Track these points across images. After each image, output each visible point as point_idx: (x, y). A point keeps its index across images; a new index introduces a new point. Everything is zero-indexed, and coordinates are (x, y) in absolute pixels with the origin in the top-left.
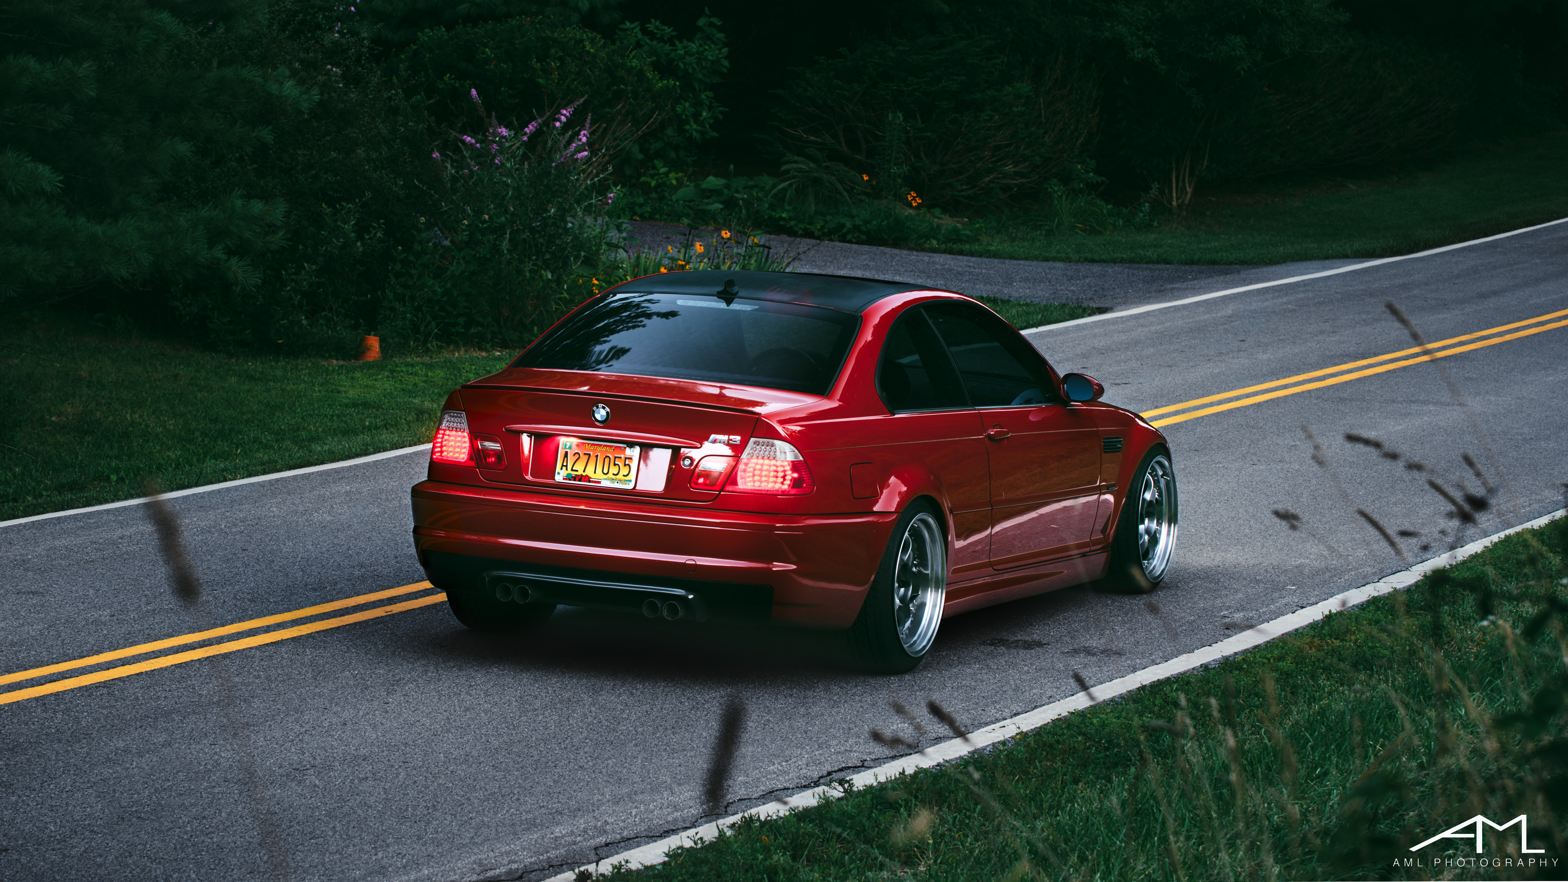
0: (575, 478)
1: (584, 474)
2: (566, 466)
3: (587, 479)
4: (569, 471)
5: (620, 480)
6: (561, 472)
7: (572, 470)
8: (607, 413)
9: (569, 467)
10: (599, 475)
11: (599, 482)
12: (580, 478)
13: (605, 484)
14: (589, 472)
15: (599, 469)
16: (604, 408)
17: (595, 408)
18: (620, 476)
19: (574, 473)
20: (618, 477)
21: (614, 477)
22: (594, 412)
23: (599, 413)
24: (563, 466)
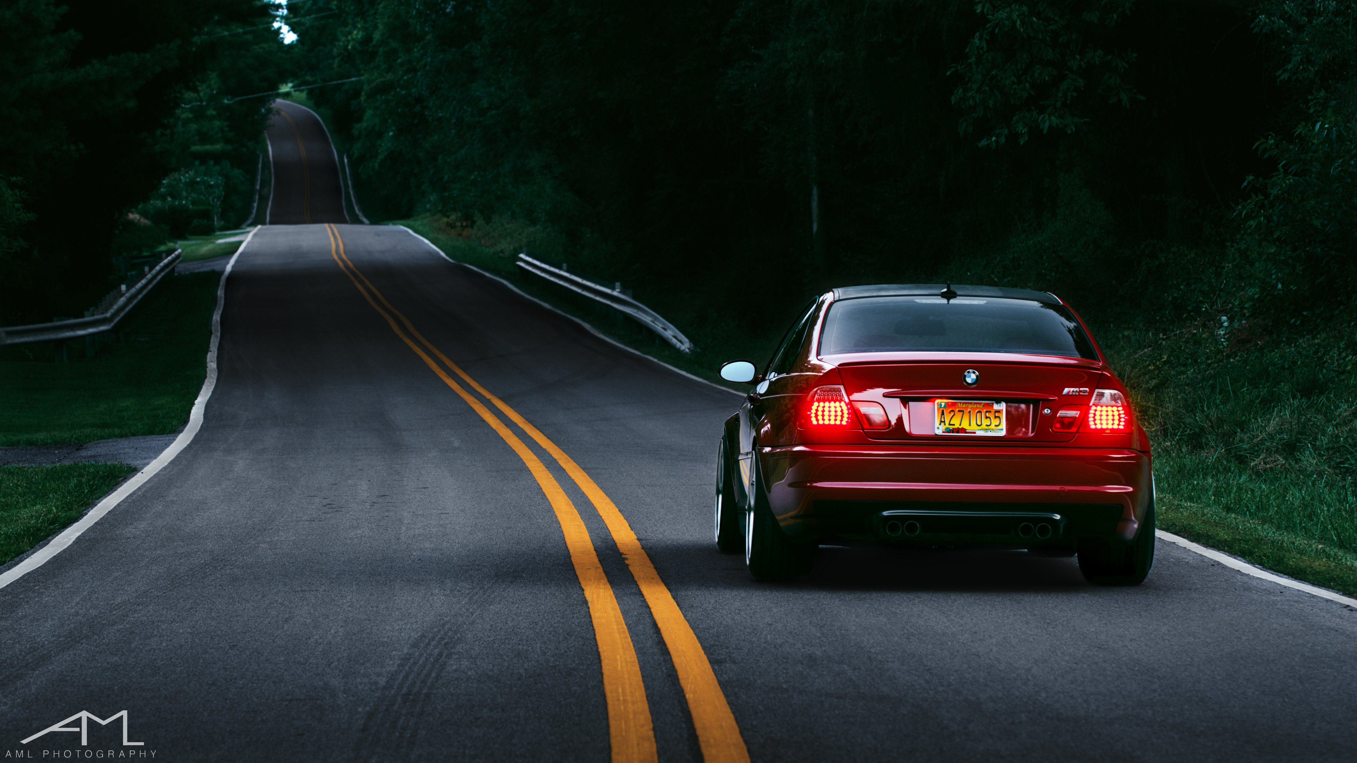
0: (953, 431)
1: (960, 427)
2: (944, 422)
3: (963, 430)
4: (947, 426)
5: (993, 430)
6: (940, 427)
7: (950, 424)
8: (977, 376)
9: (947, 422)
10: (973, 427)
11: (975, 433)
12: (958, 430)
13: (980, 433)
14: (965, 425)
15: (973, 422)
16: (974, 373)
17: (966, 373)
18: (992, 427)
19: (951, 427)
20: (990, 427)
21: (987, 428)
22: (965, 376)
23: (970, 377)
24: (941, 422)
